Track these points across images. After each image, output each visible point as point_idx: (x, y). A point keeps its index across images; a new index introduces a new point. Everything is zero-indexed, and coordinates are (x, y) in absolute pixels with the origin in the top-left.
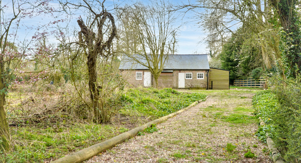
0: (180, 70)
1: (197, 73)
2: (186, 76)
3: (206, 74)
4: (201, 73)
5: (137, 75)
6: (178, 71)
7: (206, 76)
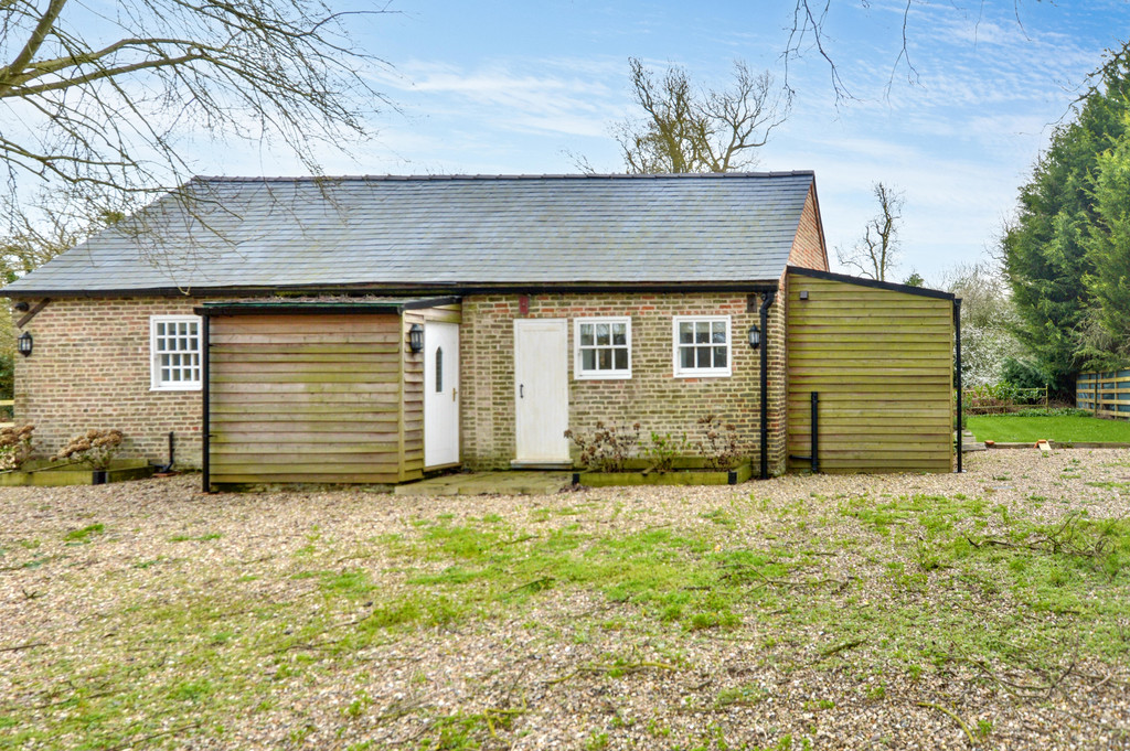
0: (525, 293)
1: (677, 321)
2: (578, 345)
3: (754, 329)
4: (710, 319)
5: (161, 344)
6: (512, 305)
7: (754, 346)
